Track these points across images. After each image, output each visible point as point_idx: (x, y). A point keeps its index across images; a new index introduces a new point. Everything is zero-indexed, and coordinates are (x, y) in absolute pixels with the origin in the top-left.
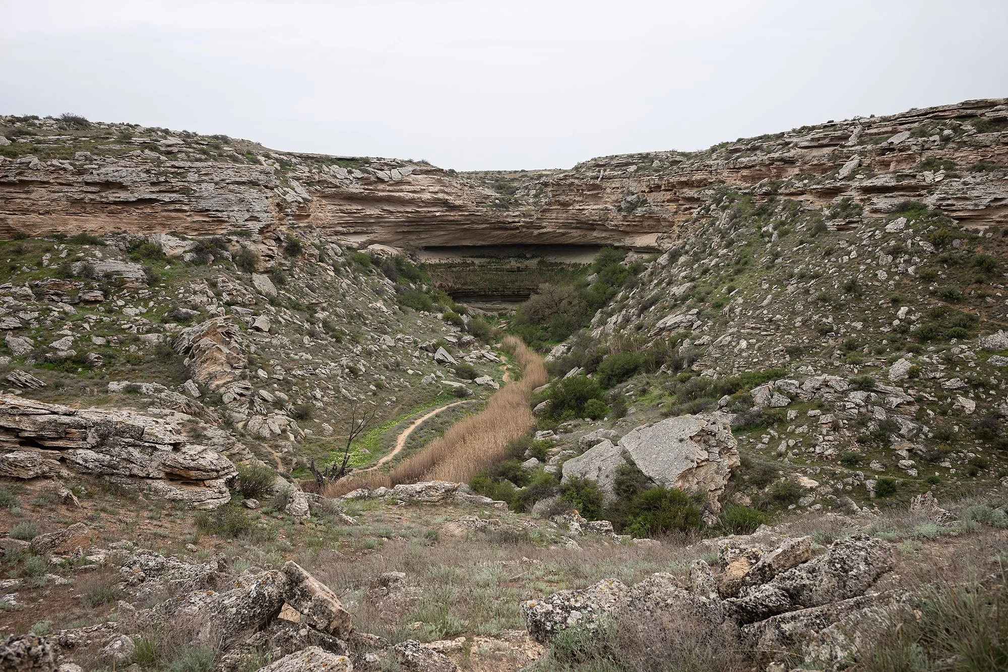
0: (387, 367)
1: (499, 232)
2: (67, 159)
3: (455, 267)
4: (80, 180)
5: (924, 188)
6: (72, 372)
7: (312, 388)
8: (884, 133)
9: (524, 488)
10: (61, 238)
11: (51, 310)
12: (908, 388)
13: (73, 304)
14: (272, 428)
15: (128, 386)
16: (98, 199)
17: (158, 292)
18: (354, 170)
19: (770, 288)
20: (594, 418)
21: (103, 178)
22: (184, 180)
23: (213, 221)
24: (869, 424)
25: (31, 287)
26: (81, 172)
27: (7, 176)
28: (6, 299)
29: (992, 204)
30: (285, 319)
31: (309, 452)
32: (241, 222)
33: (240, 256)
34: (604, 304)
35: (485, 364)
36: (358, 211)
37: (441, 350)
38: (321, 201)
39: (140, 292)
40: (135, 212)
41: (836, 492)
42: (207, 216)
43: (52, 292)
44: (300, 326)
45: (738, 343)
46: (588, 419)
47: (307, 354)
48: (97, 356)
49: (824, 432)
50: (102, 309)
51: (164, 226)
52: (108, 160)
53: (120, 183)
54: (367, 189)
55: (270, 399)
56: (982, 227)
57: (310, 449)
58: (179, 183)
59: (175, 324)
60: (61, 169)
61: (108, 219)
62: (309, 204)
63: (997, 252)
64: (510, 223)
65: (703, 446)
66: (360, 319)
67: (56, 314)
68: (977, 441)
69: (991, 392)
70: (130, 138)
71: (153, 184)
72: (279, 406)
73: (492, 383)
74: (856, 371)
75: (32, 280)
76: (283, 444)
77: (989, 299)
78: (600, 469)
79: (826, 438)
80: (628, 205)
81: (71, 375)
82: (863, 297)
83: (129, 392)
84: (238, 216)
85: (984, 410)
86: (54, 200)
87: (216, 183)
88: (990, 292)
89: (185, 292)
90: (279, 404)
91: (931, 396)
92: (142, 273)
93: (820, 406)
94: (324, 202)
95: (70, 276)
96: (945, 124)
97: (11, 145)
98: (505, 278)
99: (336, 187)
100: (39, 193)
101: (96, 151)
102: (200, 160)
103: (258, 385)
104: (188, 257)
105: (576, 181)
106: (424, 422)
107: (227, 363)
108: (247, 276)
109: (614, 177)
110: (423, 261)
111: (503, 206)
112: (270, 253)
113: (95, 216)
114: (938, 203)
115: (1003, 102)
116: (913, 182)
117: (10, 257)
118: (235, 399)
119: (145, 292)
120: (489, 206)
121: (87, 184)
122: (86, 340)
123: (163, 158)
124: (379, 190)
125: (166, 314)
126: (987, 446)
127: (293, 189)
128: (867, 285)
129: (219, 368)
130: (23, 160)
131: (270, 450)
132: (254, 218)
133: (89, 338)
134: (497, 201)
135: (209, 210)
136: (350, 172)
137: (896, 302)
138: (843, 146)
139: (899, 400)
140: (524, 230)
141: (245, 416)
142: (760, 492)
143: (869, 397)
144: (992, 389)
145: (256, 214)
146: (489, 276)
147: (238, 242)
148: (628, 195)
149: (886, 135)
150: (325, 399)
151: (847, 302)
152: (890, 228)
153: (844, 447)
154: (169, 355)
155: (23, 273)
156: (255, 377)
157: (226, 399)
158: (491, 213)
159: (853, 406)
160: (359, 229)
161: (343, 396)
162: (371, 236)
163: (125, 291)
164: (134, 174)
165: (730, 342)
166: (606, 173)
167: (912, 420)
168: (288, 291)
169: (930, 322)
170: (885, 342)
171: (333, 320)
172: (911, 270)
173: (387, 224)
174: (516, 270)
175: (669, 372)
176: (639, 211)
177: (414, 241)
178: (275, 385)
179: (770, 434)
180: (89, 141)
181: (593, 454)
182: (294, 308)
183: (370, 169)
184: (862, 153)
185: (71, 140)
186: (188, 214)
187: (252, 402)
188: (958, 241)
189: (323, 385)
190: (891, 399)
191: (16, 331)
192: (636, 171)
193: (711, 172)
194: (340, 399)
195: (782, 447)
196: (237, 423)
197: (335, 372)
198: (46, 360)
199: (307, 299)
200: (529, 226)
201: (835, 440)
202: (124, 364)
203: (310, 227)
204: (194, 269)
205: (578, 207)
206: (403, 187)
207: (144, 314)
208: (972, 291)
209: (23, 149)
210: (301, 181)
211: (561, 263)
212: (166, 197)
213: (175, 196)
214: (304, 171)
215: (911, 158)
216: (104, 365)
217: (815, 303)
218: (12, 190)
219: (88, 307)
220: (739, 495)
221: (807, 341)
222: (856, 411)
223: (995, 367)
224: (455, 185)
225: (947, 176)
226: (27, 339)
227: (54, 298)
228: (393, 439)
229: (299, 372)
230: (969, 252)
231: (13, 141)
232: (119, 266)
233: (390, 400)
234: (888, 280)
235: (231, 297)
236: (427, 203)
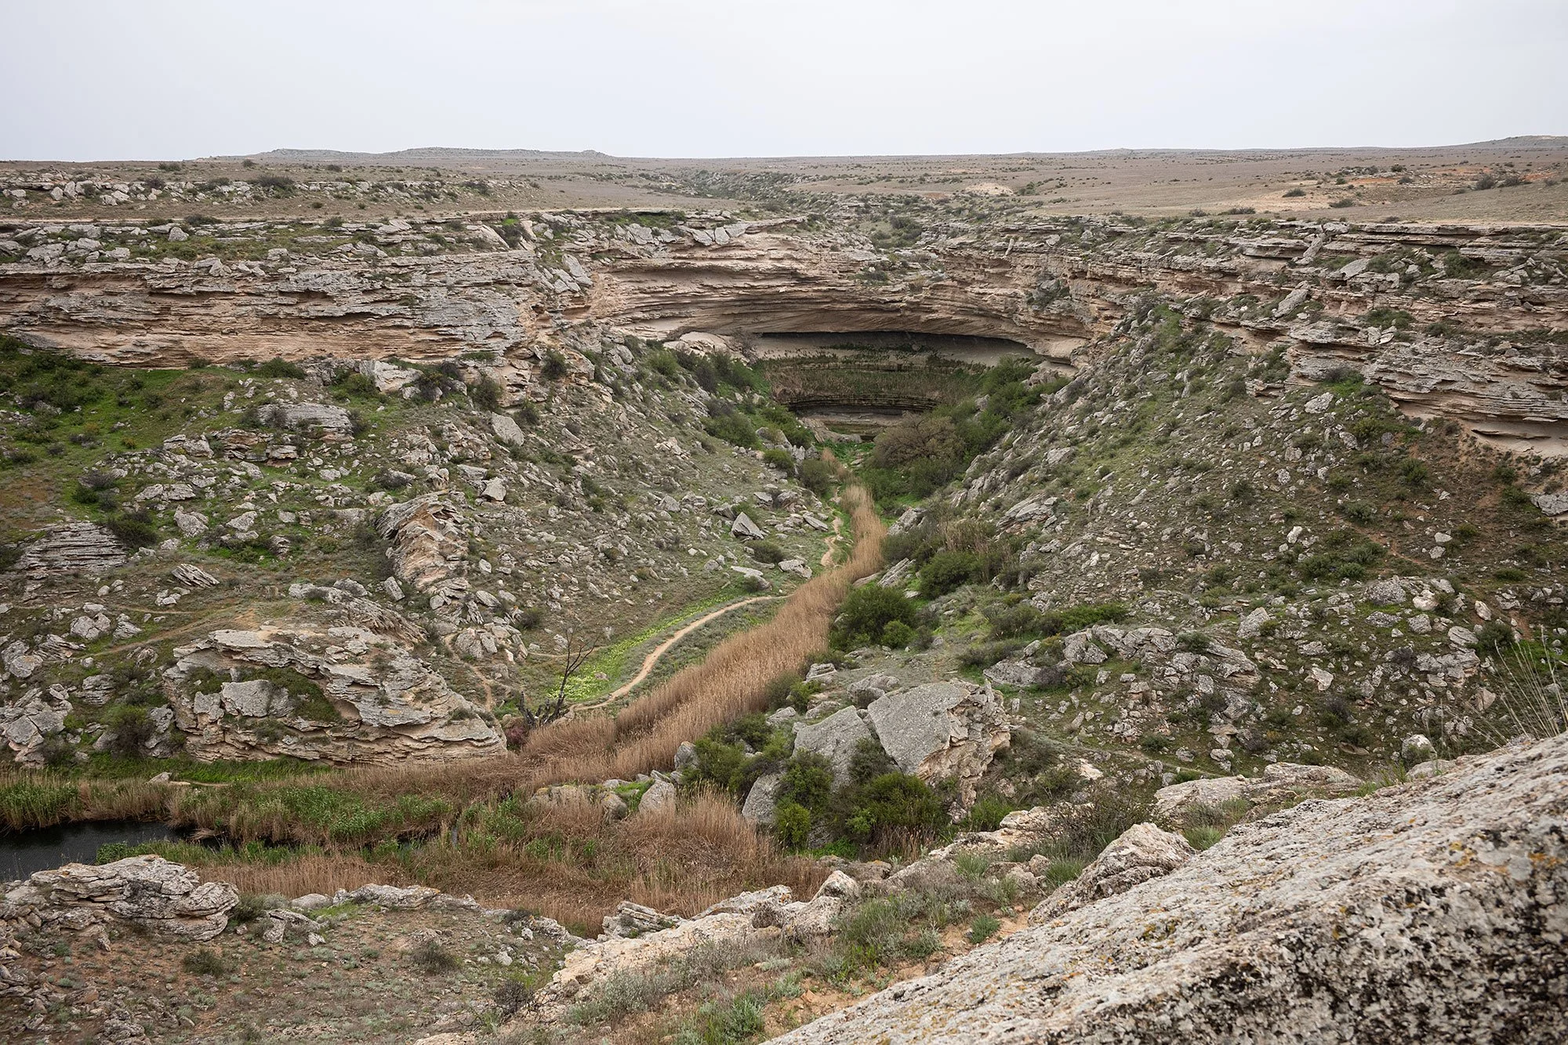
0: (660, 546)
1: (872, 315)
2: (258, 260)
3: (808, 363)
4: (273, 289)
5: (1367, 350)
6: (252, 562)
7: (550, 584)
8: (1347, 252)
9: (758, 753)
10: (248, 365)
11: (231, 474)
12: (1256, 649)
13: (260, 463)
14: (486, 645)
15: (313, 592)
16: (296, 313)
17: (366, 446)
18: (661, 230)
19: (1149, 477)
20: (894, 646)
21: (302, 287)
22: (407, 284)
23: (444, 340)
24: (1189, 698)
25: (209, 440)
26: (274, 278)
27: (182, 286)
28: (178, 458)
29: (1438, 387)
30: (529, 479)
31: (529, 677)
32: (480, 341)
33: (479, 387)
34: (986, 447)
35: (804, 535)
36: (666, 290)
37: (742, 517)
38: (611, 279)
39: (343, 446)
40: (344, 330)
41: (1121, 785)
42: (436, 333)
43: (234, 446)
44: (548, 489)
45: (1089, 557)
46: (885, 648)
47: (549, 533)
48: (283, 540)
49: (1131, 706)
50: (294, 470)
51: (379, 346)
52: (309, 260)
53: (324, 293)
54: (679, 258)
55: (490, 604)
56: (1426, 416)
57: (530, 673)
58: (401, 290)
59: (383, 493)
60: (250, 275)
61: (309, 339)
62: (589, 292)
63: (1434, 456)
64: (886, 303)
65: (965, 720)
66: (637, 470)
67: (237, 480)
68: (1319, 729)
69: (1357, 663)
70: (340, 224)
71: (365, 292)
72: (500, 613)
73: (801, 569)
74: (1207, 617)
75: (210, 429)
76: (497, 667)
77: (1407, 525)
78: (838, 742)
79: (1131, 713)
80: (1042, 295)
81: (250, 566)
82: (1252, 507)
83: (312, 600)
84: (477, 331)
85: (1342, 687)
86: (240, 316)
87: (450, 288)
88: (1411, 514)
89: (399, 447)
90: (501, 610)
91: (1281, 663)
92: (347, 420)
93: (1137, 669)
94: (616, 279)
95: (256, 425)
96: (1412, 256)
97: (189, 239)
98: (879, 381)
99: (633, 257)
100: (222, 307)
101: (294, 247)
102: (430, 253)
103: (476, 583)
104: (408, 393)
105: (975, 253)
106: (686, 635)
107: (441, 554)
108: (484, 416)
109: (1027, 251)
110: (760, 357)
111: (879, 277)
112: (519, 380)
113: (293, 335)
114: (1377, 376)
115: (1487, 233)
116: (1353, 341)
117: (185, 395)
118: (445, 603)
119: (349, 448)
120: (860, 277)
121: (282, 293)
122: (271, 517)
123: (381, 253)
124: (696, 259)
125: (373, 479)
126: (1331, 735)
127: (567, 270)
128: (1261, 490)
129: (429, 561)
130: (203, 263)
131: (479, 675)
132: (497, 335)
133: (275, 513)
134: (872, 269)
135: (439, 326)
136: (656, 234)
137: (1290, 519)
138: (1293, 265)
139: (1236, 668)
140: (907, 313)
141: (455, 628)
142: (1030, 781)
143: (1197, 661)
144: (1360, 659)
145: (500, 330)
146: (856, 377)
147: (475, 367)
148: (1044, 278)
149: (1348, 256)
150: (566, 598)
151: (1232, 512)
152: (1311, 406)
153: (1150, 727)
154: (370, 540)
155: (200, 418)
156: (474, 571)
157: (434, 605)
158: (860, 287)
159: (1174, 673)
160: (668, 312)
161: (591, 593)
162: (686, 322)
163: (324, 446)
164: (342, 280)
165: (1080, 554)
166: (1018, 244)
167: (1244, 696)
168: (540, 433)
169: (1326, 550)
170: (1262, 575)
171: (600, 473)
172: (1321, 472)
173: (709, 305)
174: (896, 368)
175: (1001, 588)
176: (1056, 307)
177: (748, 326)
178: (501, 582)
179: (1071, 701)
180: (287, 230)
181: (835, 722)
182: (546, 460)
183: (684, 228)
184: (1315, 280)
185: (265, 228)
186: (411, 331)
187: (465, 609)
188: (1389, 435)
189: (564, 579)
190: (1226, 666)
191: (188, 503)
192: (1058, 244)
193: (1140, 269)
194: (587, 597)
195: (1077, 722)
196: (445, 635)
197: (584, 558)
198: (223, 544)
199: (566, 445)
200: (915, 307)
201: (1142, 717)
202: (314, 551)
203: (589, 324)
204: (414, 411)
205: (977, 290)
206: (732, 253)
207: (346, 477)
208: (1390, 510)
209: (203, 246)
210: (581, 255)
211: (959, 363)
212: (383, 310)
213: (394, 308)
214: (587, 239)
215: (1360, 302)
216: (290, 552)
217: (1193, 508)
218: (188, 304)
219: (277, 466)
220: (1004, 781)
221: (1169, 563)
222: (1177, 680)
223: (1373, 628)
224: (809, 248)
225: (1397, 337)
226: (201, 516)
227: (236, 454)
228: (640, 662)
229: (534, 562)
230: (1401, 452)
231: (191, 233)
232: (318, 411)
233: (654, 596)
234: (1290, 483)
235: (459, 449)
236: (767, 275)
